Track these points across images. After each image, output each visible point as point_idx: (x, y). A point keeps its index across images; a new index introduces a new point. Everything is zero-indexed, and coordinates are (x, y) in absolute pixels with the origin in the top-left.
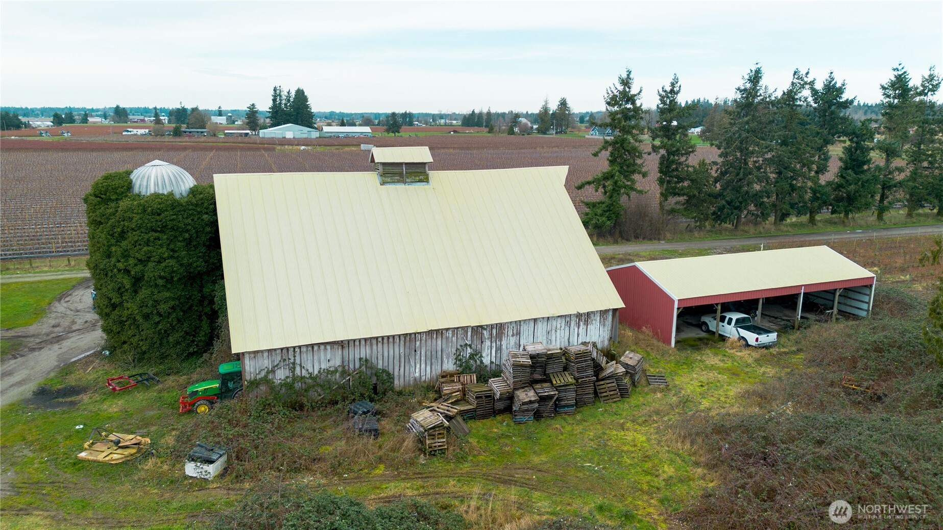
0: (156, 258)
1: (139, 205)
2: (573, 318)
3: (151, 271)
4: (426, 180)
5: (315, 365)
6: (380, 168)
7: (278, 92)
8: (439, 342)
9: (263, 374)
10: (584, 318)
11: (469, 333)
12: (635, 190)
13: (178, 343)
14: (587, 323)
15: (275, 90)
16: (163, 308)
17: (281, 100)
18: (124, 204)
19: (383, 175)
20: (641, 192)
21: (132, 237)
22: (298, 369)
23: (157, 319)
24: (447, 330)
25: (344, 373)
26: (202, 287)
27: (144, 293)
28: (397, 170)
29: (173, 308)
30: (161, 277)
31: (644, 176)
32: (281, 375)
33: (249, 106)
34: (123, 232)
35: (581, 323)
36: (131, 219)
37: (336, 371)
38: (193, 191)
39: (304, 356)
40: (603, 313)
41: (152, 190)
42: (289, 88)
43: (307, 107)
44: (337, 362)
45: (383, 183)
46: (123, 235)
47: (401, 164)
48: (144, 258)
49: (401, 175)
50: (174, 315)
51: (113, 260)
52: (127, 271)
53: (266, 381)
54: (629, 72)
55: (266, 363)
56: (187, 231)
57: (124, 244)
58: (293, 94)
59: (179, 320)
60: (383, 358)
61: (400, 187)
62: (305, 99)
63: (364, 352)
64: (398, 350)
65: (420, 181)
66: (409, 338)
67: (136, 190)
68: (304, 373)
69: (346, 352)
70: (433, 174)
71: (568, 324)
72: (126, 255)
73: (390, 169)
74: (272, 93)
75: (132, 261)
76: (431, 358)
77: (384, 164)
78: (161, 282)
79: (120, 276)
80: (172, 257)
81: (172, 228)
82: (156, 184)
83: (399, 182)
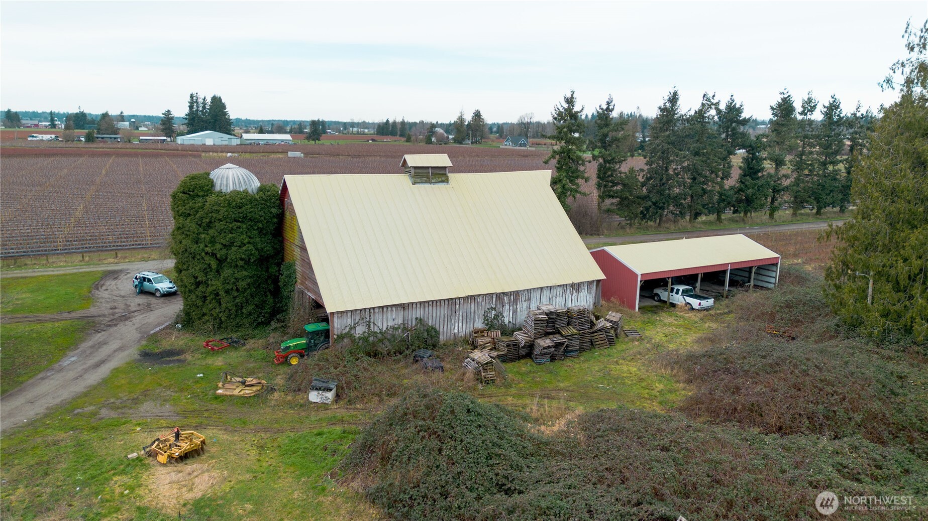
0: (239, 243)
1: (225, 200)
2: (569, 287)
3: (234, 253)
4: (446, 181)
5: (384, 323)
6: (412, 171)
7: (195, 98)
8: (473, 306)
9: (347, 330)
10: (576, 287)
11: (494, 299)
12: (580, 192)
13: (250, 314)
14: (578, 292)
15: (192, 96)
16: (242, 284)
17: (198, 107)
18: (211, 199)
19: (414, 176)
20: (584, 194)
21: (218, 226)
22: (372, 325)
23: (236, 294)
24: (479, 295)
25: (405, 329)
26: (267, 268)
27: (227, 272)
28: (425, 173)
29: (249, 285)
30: (242, 259)
31: (586, 181)
32: (360, 331)
33: (164, 112)
34: (210, 222)
35: (574, 291)
36: (218, 211)
37: (399, 327)
38: (261, 189)
39: (377, 315)
40: (590, 283)
41: (231, 188)
43: (225, 114)
44: (400, 321)
45: (414, 183)
46: (209, 225)
47: (428, 168)
48: (228, 243)
49: (428, 176)
50: (249, 291)
51: (202, 246)
52: (214, 255)
53: (349, 335)
54: (573, 93)
55: (349, 321)
56: (261, 221)
57: (211, 232)
58: (209, 100)
59: (252, 296)
60: (433, 318)
61: (427, 186)
62: (223, 106)
63: (419, 313)
64: (444, 311)
65: (442, 181)
66: (451, 302)
67: (218, 188)
68: (376, 329)
69: (406, 312)
70: (451, 176)
71: (565, 292)
72: (213, 241)
73: (420, 171)
74: (189, 99)
75: (218, 246)
76: (467, 318)
77: (415, 168)
78: (241, 263)
79: (207, 258)
80: (249, 243)
81: (250, 219)
82: (234, 183)
83: (426, 182)
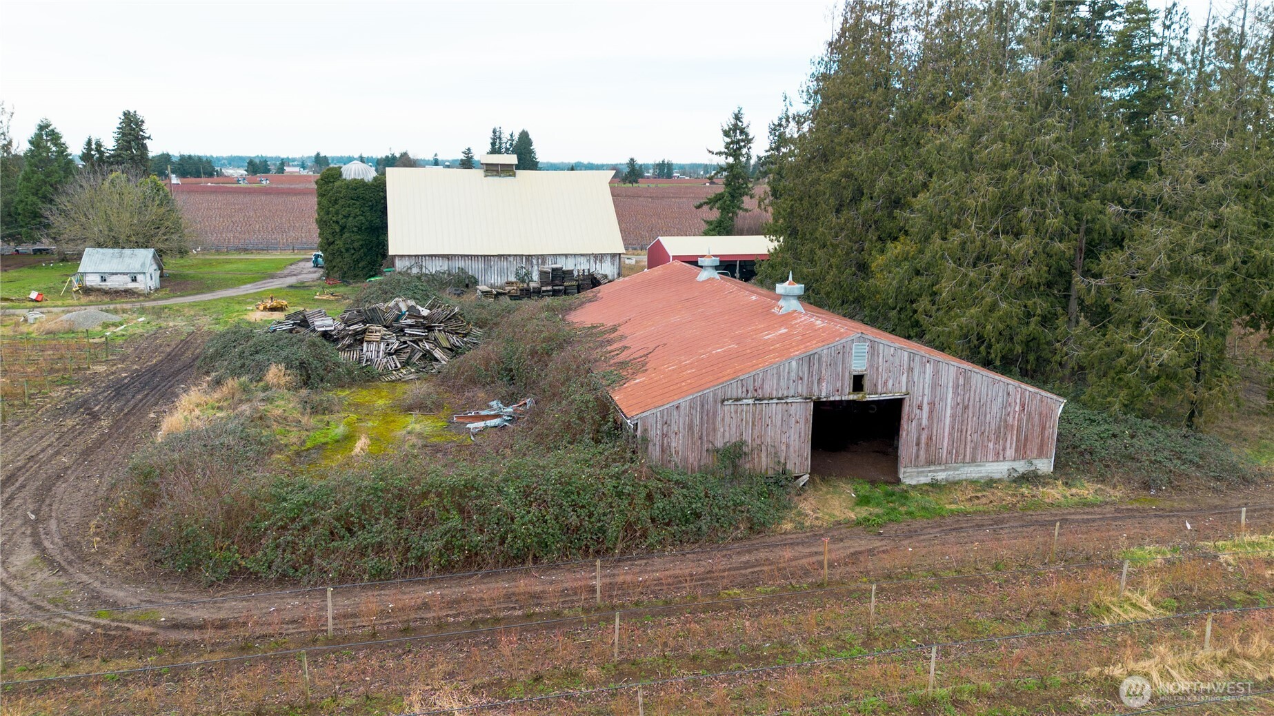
0: (353, 215)
1: (345, 184)
2: (592, 258)
3: (351, 222)
4: (514, 175)
5: (434, 267)
6: (485, 166)
7: (498, 134)
8: (505, 264)
9: (405, 269)
10: (600, 257)
11: (524, 260)
12: (741, 209)
13: (364, 268)
14: (601, 261)
15: (494, 132)
16: (356, 245)
17: (500, 143)
18: (337, 184)
19: (486, 171)
20: (746, 210)
21: (341, 202)
22: (424, 269)
23: (353, 252)
24: (509, 255)
25: (449, 274)
26: (378, 236)
27: (346, 235)
28: (495, 168)
29: (361, 245)
30: (355, 226)
31: (751, 198)
32: (415, 271)
33: (464, 150)
34: (336, 200)
36: (341, 192)
37: (444, 273)
38: (375, 179)
39: (427, 262)
41: (352, 177)
42: (511, 130)
43: (531, 152)
44: (445, 268)
45: (486, 176)
46: (336, 202)
47: (497, 165)
48: (347, 215)
49: (497, 171)
50: (362, 251)
51: (330, 216)
52: (337, 222)
53: (407, 274)
55: (407, 263)
56: (371, 201)
57: (336, 206)
58: (516, 137)
59: (365, 255)
60: (474, 268)
61: (497, 179)
62: (529, 143)
63: (460, 264)
64: (481, 264)
65: (510, 176)
66: (486, 258)
67: (344, 177)
68: (427, 272)
69: (450, 262)
70: (518, 172)
71: (589, 261)
72: (337, 213)
73: (491, 167)
74: (491, 135)
75: (340, 216)
76: (501, 272)
77: (487, 164)
78: (355, 229)
79: (333, 225)
80: (362, 215)
81: (362, 198)
82: (355, 174)
83: (496, 176)
